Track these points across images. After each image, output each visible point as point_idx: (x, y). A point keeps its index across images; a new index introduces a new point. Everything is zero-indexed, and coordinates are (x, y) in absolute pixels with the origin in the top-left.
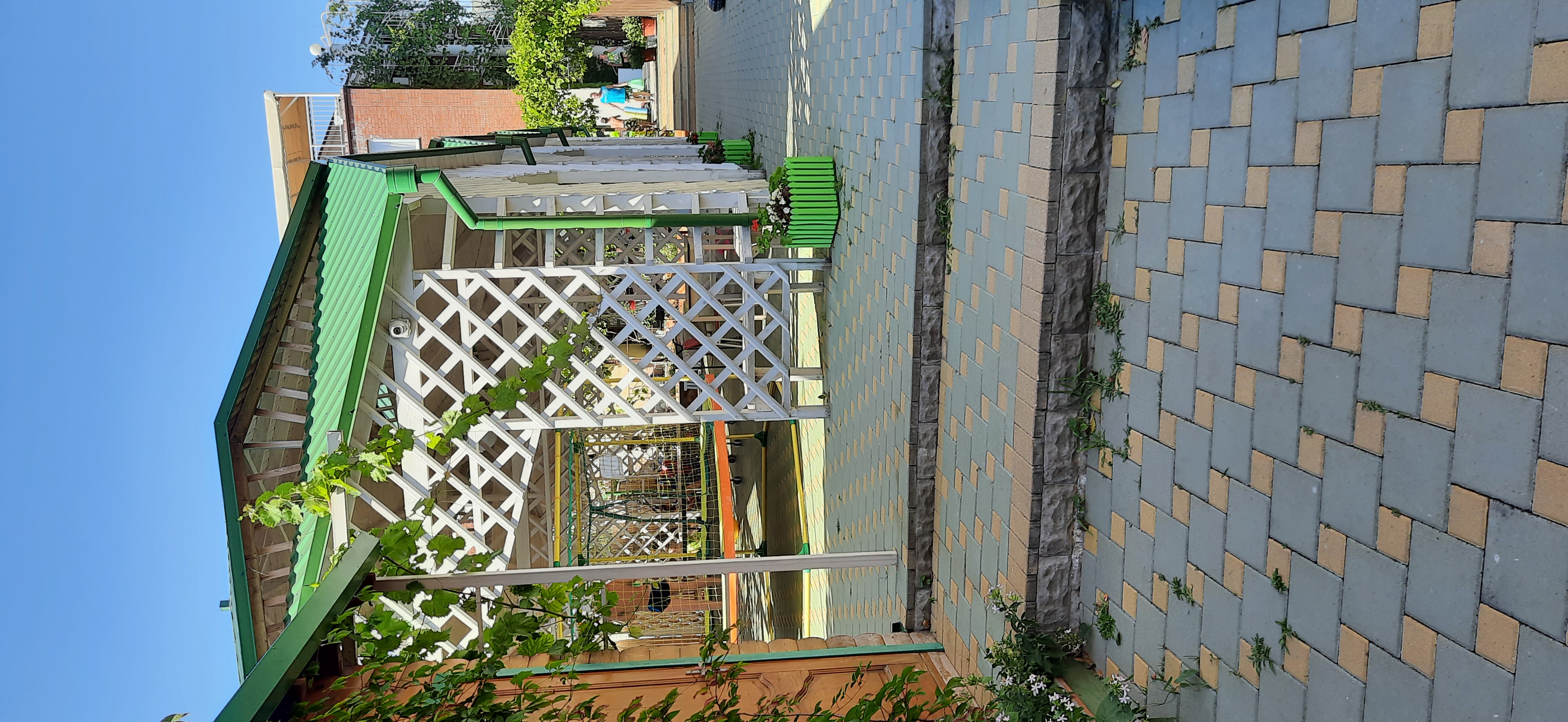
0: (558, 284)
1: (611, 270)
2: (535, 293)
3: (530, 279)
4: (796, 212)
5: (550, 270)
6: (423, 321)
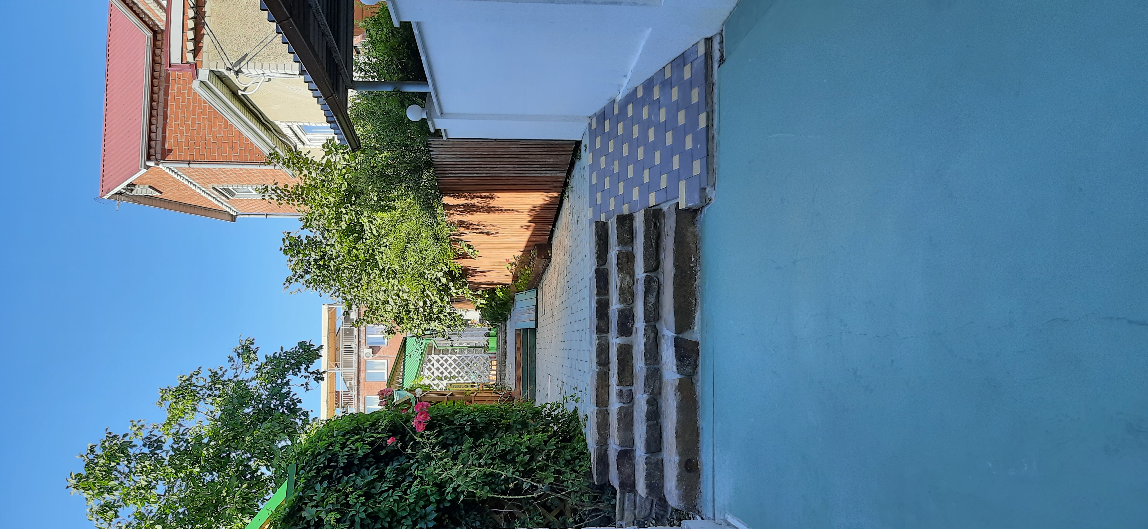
0: (450, 358)
1: (460, 355)
2: (446, 359)
3: (446, 357)
4: (489, 346)
5: (450, 355)
6: (428, 363)
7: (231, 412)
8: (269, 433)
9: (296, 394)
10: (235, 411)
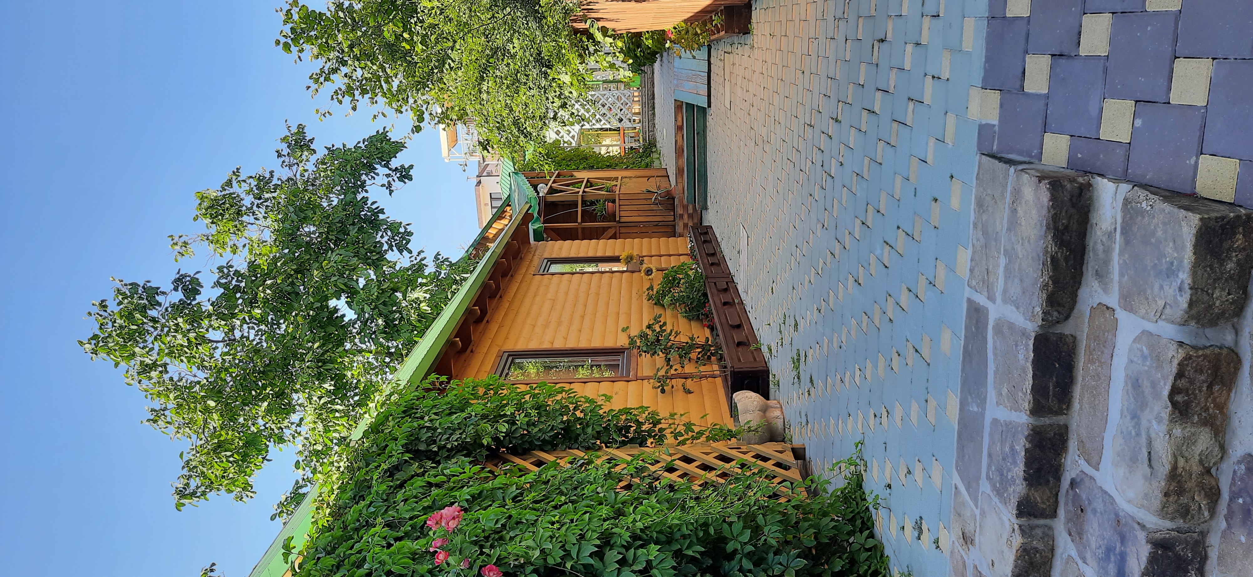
7: (290, 232)
8: (343, 267)
9: (376, 202)
10: (295, 230)
